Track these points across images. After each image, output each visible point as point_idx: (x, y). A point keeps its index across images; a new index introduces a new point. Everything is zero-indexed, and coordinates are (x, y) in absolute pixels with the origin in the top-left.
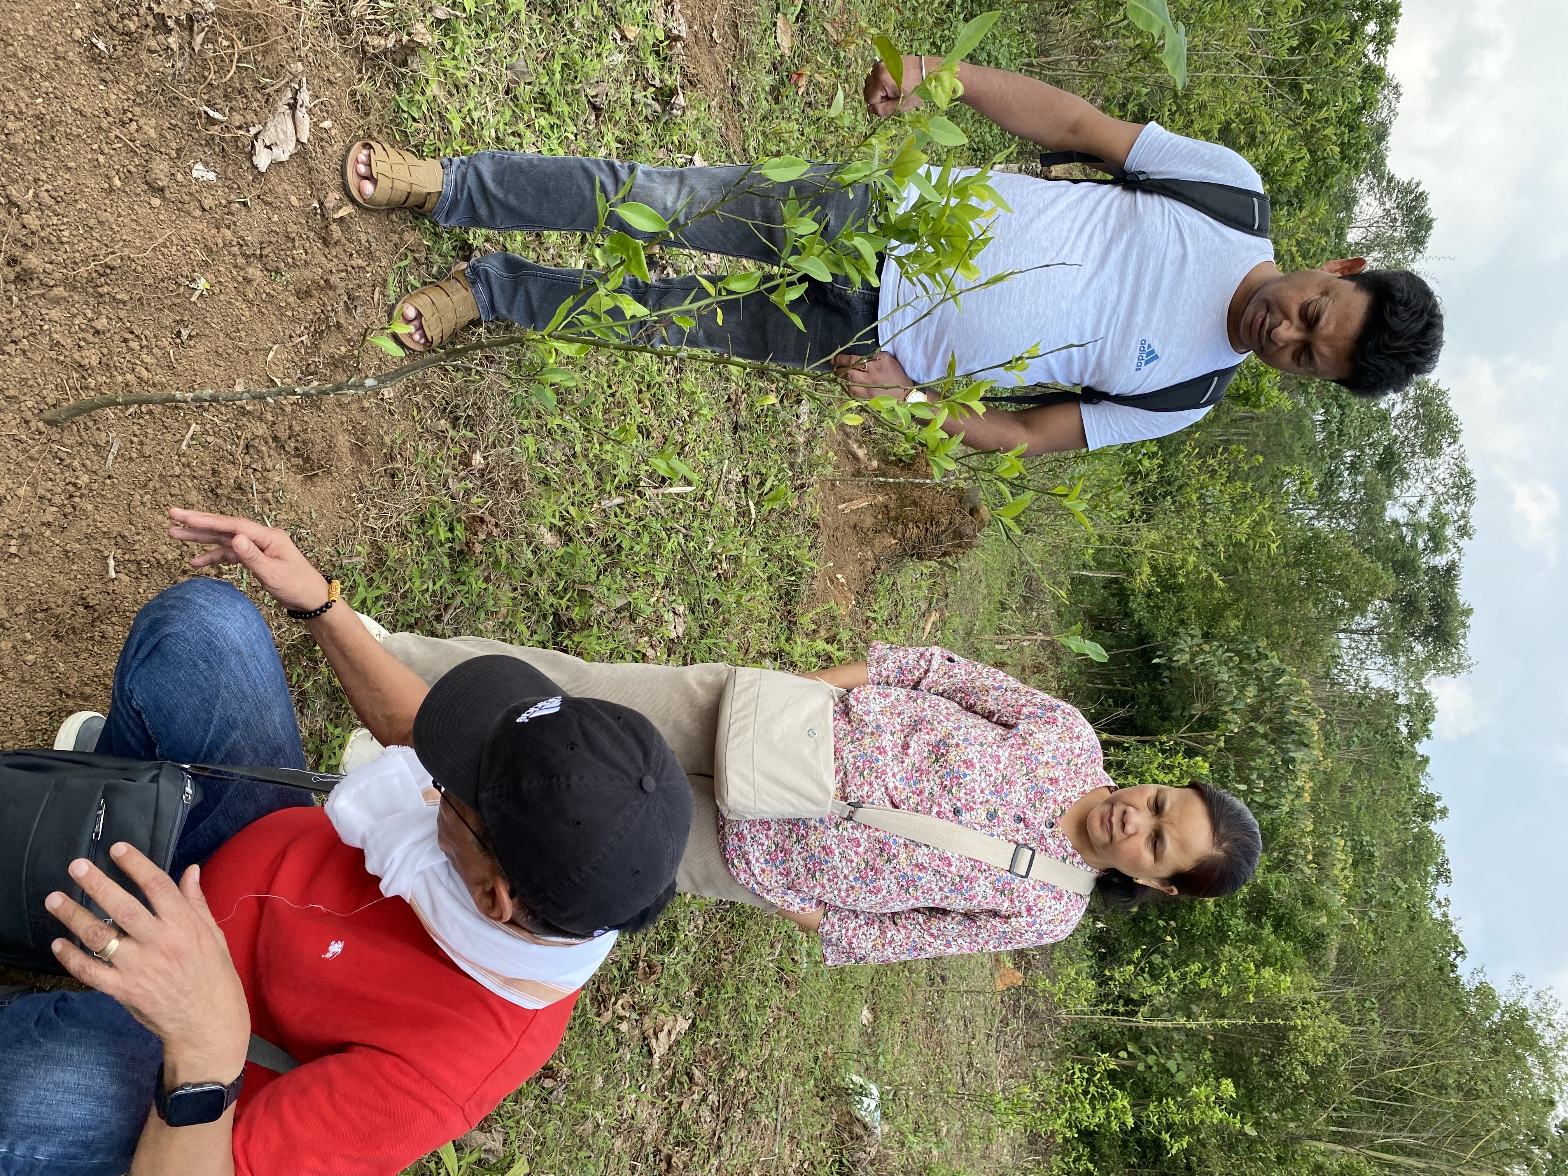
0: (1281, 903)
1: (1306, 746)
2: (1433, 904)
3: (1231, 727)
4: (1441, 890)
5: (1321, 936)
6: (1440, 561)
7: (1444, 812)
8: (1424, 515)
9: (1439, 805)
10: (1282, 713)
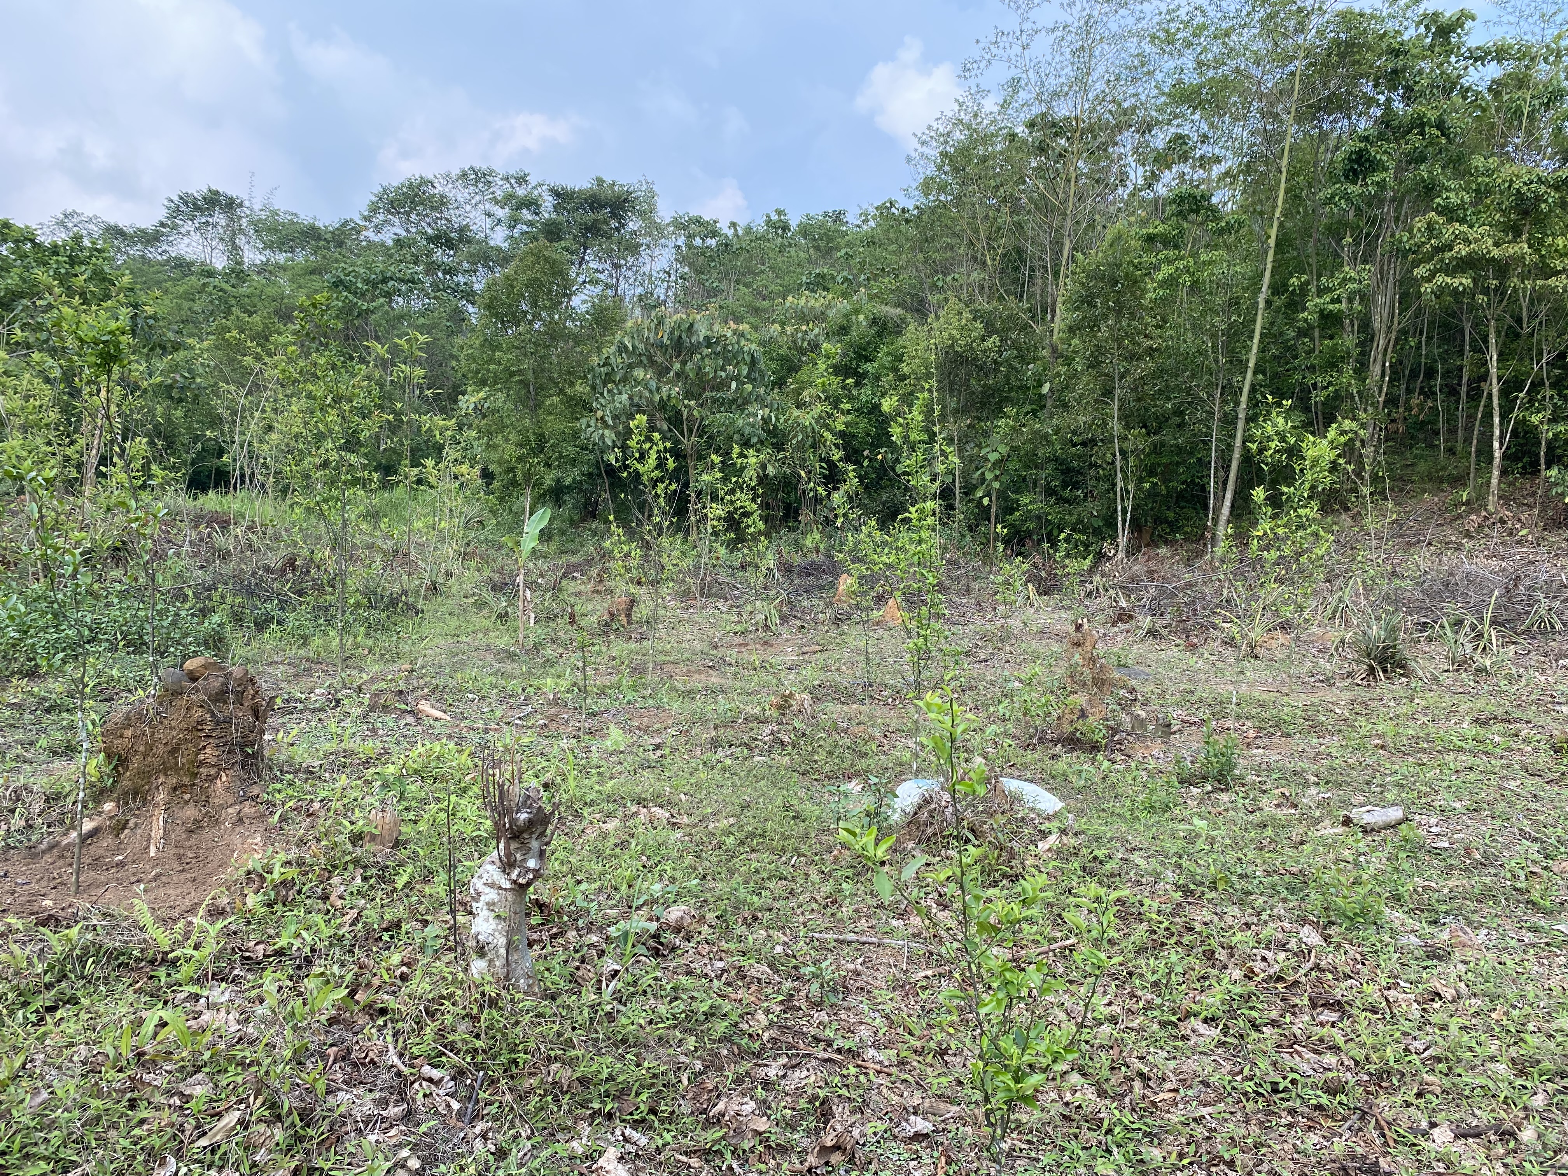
0: (845, 355)
1: (691, 325)
2: (865, 227)
3: (673, 393)
4: (852, 218)
5: (874, 321)
6: (548, 202)
7: (780, 212)
8: (502, 213)
9: (775, 217)
10: (661, 346)
